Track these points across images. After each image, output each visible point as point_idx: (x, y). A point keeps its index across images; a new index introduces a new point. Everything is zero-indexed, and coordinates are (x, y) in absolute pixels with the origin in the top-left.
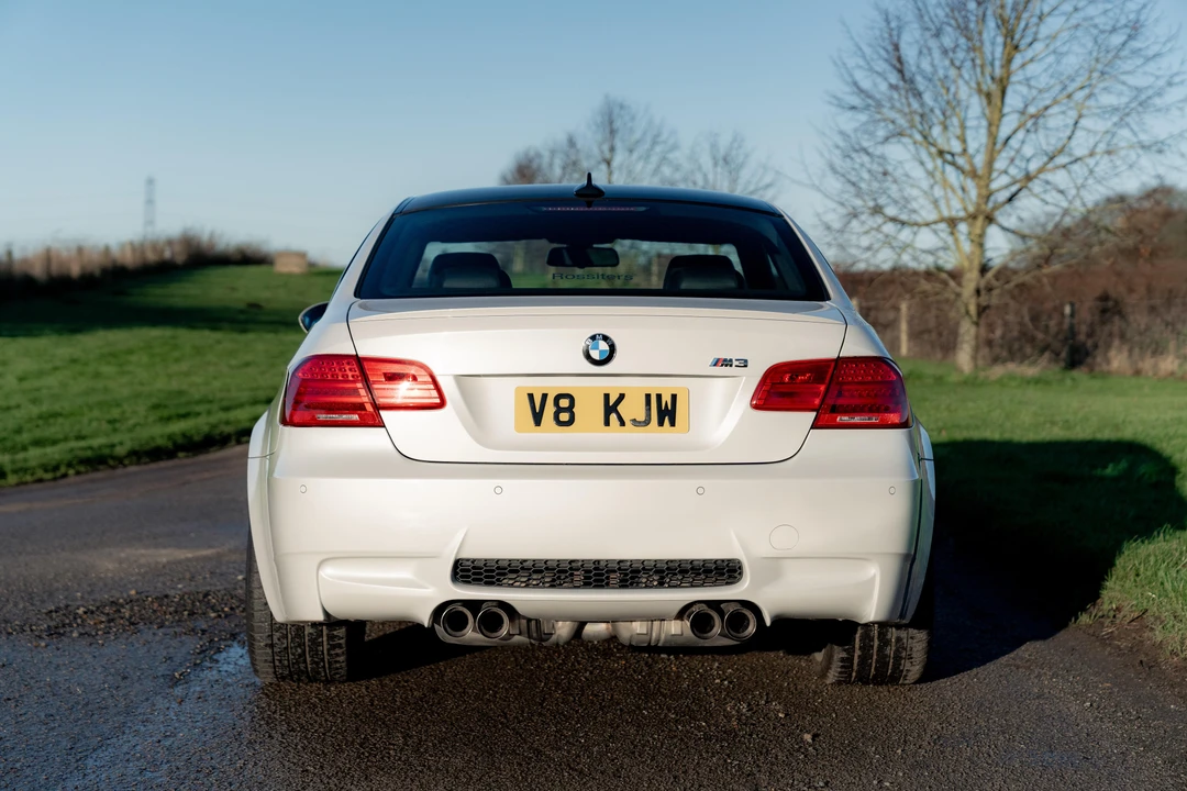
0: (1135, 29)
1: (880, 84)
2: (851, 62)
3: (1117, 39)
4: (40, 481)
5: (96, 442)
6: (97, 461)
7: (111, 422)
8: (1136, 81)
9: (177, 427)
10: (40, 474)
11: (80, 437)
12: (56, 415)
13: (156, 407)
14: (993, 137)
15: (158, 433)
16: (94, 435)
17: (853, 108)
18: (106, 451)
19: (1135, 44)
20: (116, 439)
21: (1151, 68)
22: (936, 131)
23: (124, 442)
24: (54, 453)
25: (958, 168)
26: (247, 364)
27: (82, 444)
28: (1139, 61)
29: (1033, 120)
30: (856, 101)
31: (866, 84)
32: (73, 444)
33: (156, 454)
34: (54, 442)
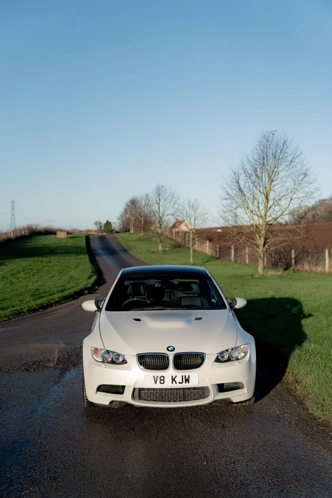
0: (305, 175)
1: (234, 192)
2: (225, 186)
3: (301, 177)
4: (5, 320)
5: (18, 308)
6: (19, 314)
7: (20, 301)
8: (306, 189)
9: (39, 301)
10: (4, 318)
11: (13, 307)
12: (5, 299)
13: (32, 295)
14: (266, 207)
15: (34, 304)
16: (17, 305)
17: (226, 199)
18: (21, 311)
19: (305, 178)
20: (23, 306)
21: (310, 186)
22: (250, 205)
23: (25, 307)
24: (8, 312)
25: (257, 215)
26: (53, 276)
27: (14, 309)
28: (306, 185)
29: (277, 201)
30: (227, 197)
31: (230, 193)
32: (12, 309)
33: (34, 310)
34: (7, 309)
